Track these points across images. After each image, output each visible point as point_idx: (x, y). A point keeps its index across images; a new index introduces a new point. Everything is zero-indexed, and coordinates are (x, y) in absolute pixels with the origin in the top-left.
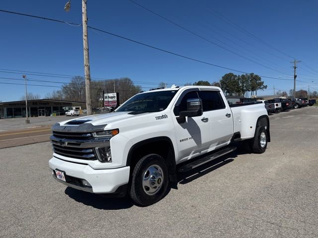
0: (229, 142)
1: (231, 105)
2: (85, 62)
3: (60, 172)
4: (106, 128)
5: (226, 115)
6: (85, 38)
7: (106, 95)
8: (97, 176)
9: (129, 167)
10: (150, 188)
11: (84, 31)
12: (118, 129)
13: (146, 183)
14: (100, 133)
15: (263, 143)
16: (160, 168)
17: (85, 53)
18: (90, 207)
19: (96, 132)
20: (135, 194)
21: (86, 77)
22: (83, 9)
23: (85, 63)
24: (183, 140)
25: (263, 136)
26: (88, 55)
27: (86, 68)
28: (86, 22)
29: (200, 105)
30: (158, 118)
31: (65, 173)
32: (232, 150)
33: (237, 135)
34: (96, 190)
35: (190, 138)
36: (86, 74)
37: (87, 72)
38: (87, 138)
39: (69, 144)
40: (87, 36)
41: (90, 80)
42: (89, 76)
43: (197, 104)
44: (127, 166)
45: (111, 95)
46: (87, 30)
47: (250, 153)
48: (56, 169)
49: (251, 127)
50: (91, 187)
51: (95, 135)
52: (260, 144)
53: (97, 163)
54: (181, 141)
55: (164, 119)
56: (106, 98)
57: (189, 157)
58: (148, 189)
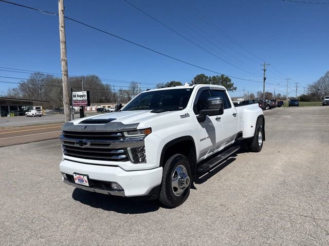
0: (233, 141)
1: (236, 105)
2: (62, 57)
3: (82, 177)
4: (139, 127)
5: (233, 115)
6: (61, 29)
7: (74, 93)
8: (130, 178)
9: (162, 168)
10: (179, 189)
11: (60, 22)
12: (150, 128)
13: (174, 184)
14: (131, 132)
15: (260, 141)
16: (185, 169)
17: (62, 46)
18: (112, 212)
19: (128, 132)
20: (165, 196)
21: (63, 72)
24: (202, 140)
25: (260, 135)
26: (66, 49)
27: (63, 63)
28: (62, 11)
29: (222, 104)
30: (182, 116)
31: (88, 177)
32: (237, 149)
33: (240, 134)
34: (128, 193)
35: (207, 138)
36: (63, 69)
37: (64, 67)
38: (117, 138)
39: (91, 144)
40: (64, 27)
41: (67, 76)
42: (67, 71)
43: (218, 103)
44: (160, 167)
45: (80, 93)
46: (64, 21)
47: (248, 151)
48: (75, 173)
49: (252, 127)
50: (123, 190)
51: (126, 134)
52: (258, 143)
53: (128, 165)
54: (201, 140)
55: (187, 118)
56: (75, 96)
57: (205, 157)
58: (176, 189)
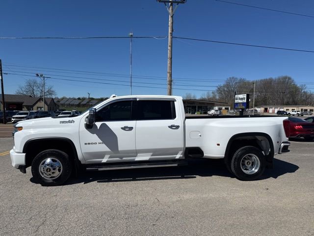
5: (170, 127)
6: (169, 48)
9: (25, 154)
11: (169, 42)
12: (22, 127)
22: (169, 22)
23: (168, 70)
24: (89, 144)
27: (169, 75)
28: (171, 34)
30: (63, 122)
33: (195, 151)
35: (99, 143)
36: (168, 80)
37: (169, 78)
40: (171, 46)
44: (23, 152)
45: (241, 96)
46: (172, 41)
49: (218, 145)
54: (86, 144)
56: (237, 99)
